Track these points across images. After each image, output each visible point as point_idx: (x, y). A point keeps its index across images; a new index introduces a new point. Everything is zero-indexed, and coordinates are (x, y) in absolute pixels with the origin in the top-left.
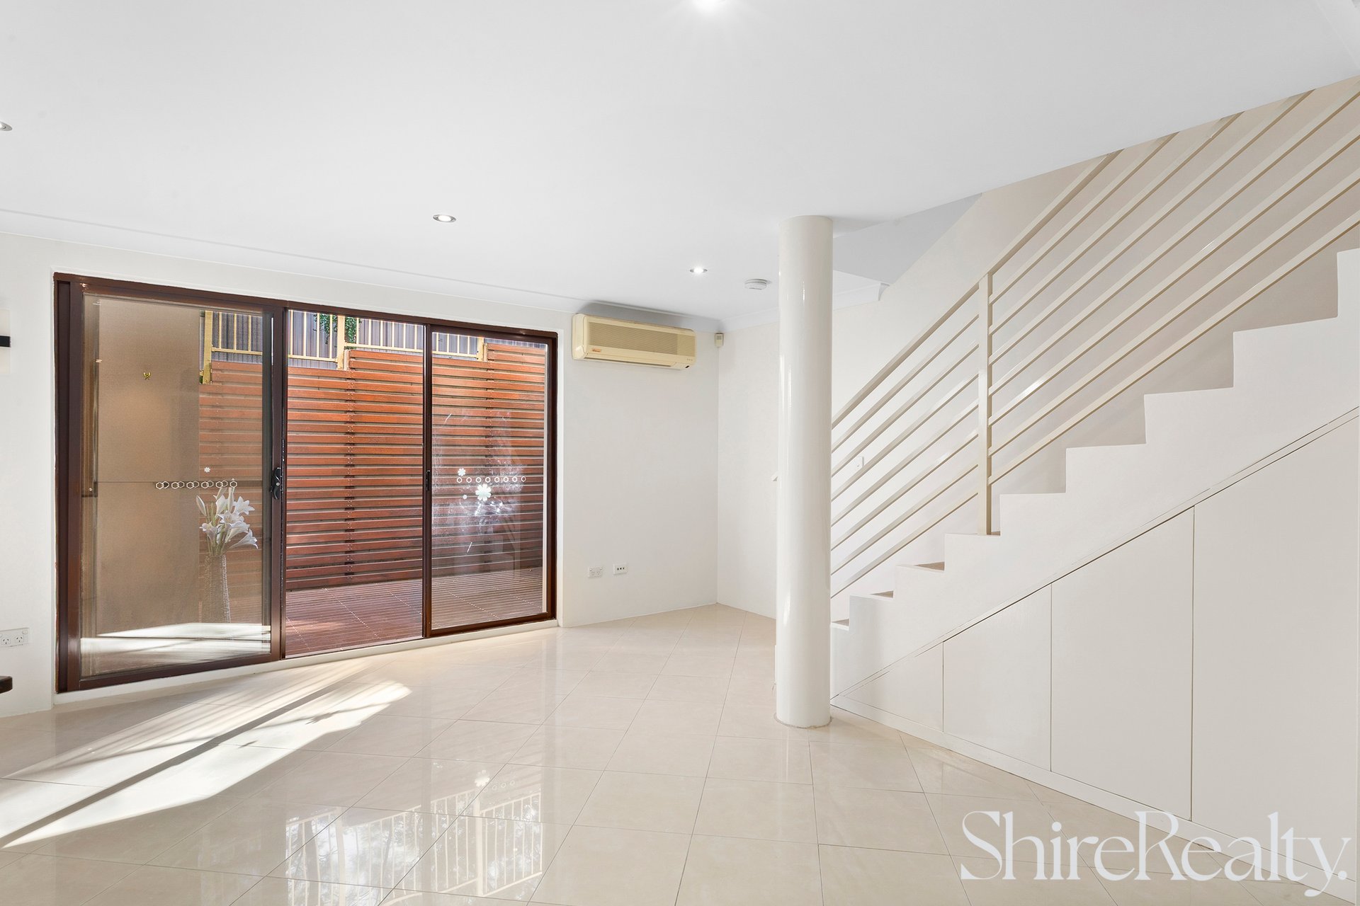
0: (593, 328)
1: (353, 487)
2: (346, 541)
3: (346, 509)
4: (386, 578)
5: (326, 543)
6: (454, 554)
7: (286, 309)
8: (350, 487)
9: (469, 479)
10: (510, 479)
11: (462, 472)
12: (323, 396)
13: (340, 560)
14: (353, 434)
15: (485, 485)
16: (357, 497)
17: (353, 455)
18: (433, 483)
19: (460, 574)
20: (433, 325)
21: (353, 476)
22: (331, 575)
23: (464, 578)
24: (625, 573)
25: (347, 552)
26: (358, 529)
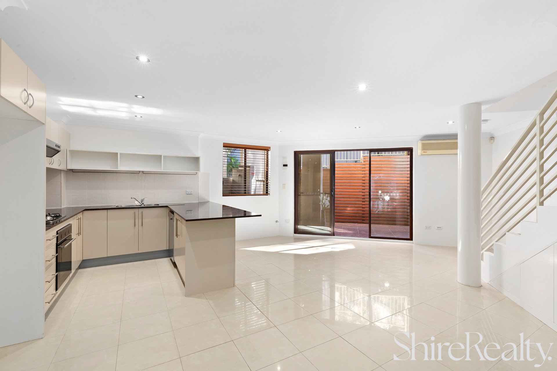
0: (423, 145)
1: (364, 196)
2: (363, 211)
3: (363, 202)
4: (373, 223)
5: (357, 211)
6: (396, 218)
7: (335, 152)
8: (363, 196)
9: (382, 194)
10: (396, 194)
11: (380, 192)
12: (356, 170)
13: (360, 216)
14: (364, 180)
15: (388, 196)
16: (366, 199)
17: (364, 186)
18: (371, 195)
19: (397, 225)
20: (371, 151)
21: (364, 193)
22: (358, 220)
23: (398, 227)
24: (442, 230)
25: (363, 214)
26: (366, 208)
